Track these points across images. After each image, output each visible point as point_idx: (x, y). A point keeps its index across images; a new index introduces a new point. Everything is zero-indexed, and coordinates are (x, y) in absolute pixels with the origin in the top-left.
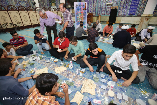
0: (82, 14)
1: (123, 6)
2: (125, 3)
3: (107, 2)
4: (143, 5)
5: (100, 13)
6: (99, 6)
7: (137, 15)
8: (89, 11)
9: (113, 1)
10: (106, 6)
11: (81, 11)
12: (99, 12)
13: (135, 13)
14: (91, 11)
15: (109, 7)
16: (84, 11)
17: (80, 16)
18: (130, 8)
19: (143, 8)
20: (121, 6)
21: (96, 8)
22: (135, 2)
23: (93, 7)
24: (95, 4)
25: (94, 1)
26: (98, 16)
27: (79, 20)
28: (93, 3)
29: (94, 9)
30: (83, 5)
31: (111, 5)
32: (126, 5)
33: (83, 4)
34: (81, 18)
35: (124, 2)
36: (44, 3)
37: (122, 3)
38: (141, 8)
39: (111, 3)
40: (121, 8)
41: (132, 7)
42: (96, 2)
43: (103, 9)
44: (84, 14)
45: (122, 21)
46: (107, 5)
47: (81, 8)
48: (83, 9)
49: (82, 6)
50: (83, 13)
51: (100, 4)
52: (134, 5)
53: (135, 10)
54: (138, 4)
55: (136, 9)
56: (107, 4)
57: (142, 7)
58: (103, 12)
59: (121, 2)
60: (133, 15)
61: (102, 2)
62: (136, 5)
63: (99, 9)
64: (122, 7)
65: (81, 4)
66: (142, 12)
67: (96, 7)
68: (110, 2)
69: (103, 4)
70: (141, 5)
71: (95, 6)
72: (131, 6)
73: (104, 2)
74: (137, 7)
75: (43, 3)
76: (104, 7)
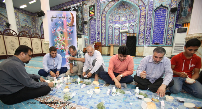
0: (65, 34)
1: (143, 33)
2: (146, 29)
3: (121, 29)
4: (171, 31)
5: (112, 43)
6: (111, 34)
7: (165, 44)
9: (128, 28)
10: (121, 34)
11: (63, 28)
12: (110, 41)
13: (162, 42)
15: (124, 35)
16: (70, 29)
17: (61, 37)
18: (154, 34)
19: (172, 35)
20: (140, 33)
21: (105, 36)
22: (158, 28)
23: (102, 34)
24: (103, 30)
25: (102, 27)
26: (110, 47)
27: (60, 46)
28: (102, 29)
29: (103, 37)
30: (68, 18)
31: (127, 32)
32: (147, 31)
33: (67, 15)
34: (64, 41)
35: (143, 27)
36: (36, 30)
37: (141, 29)
38: (168, 35)
39: (127, 30)
40: (140, 35)
41: (156, 34)
42: (105, 27)
43: (117, 38)
44: (70, 33)
45: (146, 52)
46: (122, 33)
47: (63, 23)
48: (66, 25)
49: (64, 19)
50: (68, 32)
51: (110, 31)
52: (158, 32)
53: (161, 38)
54: (164, 30)
55: (162, 36)
56: (121, 31)
57: (170, 34)
58: (117, 42)
59: (139, 28)
60: (159, 44)
61: (114, 28)
62: (161, 32)
63: (111, 38)
64: (142, 34)
65: (63, 16)
66: (171, 40)
67: (105, 34)
68: (125, 29)
69: (116, 32)
70: (168, 32)
71: (103, 32)
72: (154, 33)
73: (117, 29)
74: (163, 34)
75: (34, 29)
76: (118, 35)
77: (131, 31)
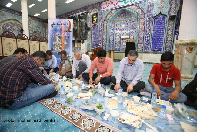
0: (62, 38)
1: (143, 39)
2: (145, 35)
3: (122, 35)
4: (170, 38)
5: (113, 48)
6: (112, 40)
7: (164, 51)
8: (98, 45)
9: (129, 34)
10: (121, 41)
11: (61, 33)
12: (111, 47)
13: (161, 49)
14: (100, 45)
15: (125, 41)
16: (67, 34)
17: (59, 41)
18: (153, 41)
19: (171, 42)
20: (139, 39)
21: (106, 41)
22: (157, 35)
23: (103, 40)
24: (105, 36)
25: (104, 33)
26: (110, 52)
27: (57, 49)
28: (103, 35)
29: (104, 42)
31: (127, 39)
32: (146, 38)
35: (143, 34)
37: (140, 35)
38: (167, 41)
39: (127, 37)
40: (139, 41)
41: (155, 41)
42: (106, 33)
43: (118, 44)
45: (145, 58)
46: (123, 39)
47: (61, 29)
48: (64, 31)
51: (112, 37)
52: (157, 39)
53: (160, 44)
54: (163, 36)
55: (161, 43)
56: (122, 37)
57: (169, 40)
58: (117, 48)
59: (139, 34)
60: (158, 50)
61: (115, 35)
62: (161, 39)
63: (111, 44)
64: (141, 40)
65: (62, 22)
66: (171, 47)
67: (106, 40)
68: (125, 35)
69: (117, 38)
70: (167, 38)
71: (105, 38)
72: (153, 39)
73: (118, 35)
74: (162, 41)
76: (119, 41)
77: (132, 38)
